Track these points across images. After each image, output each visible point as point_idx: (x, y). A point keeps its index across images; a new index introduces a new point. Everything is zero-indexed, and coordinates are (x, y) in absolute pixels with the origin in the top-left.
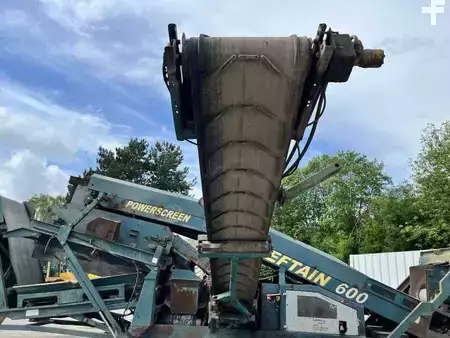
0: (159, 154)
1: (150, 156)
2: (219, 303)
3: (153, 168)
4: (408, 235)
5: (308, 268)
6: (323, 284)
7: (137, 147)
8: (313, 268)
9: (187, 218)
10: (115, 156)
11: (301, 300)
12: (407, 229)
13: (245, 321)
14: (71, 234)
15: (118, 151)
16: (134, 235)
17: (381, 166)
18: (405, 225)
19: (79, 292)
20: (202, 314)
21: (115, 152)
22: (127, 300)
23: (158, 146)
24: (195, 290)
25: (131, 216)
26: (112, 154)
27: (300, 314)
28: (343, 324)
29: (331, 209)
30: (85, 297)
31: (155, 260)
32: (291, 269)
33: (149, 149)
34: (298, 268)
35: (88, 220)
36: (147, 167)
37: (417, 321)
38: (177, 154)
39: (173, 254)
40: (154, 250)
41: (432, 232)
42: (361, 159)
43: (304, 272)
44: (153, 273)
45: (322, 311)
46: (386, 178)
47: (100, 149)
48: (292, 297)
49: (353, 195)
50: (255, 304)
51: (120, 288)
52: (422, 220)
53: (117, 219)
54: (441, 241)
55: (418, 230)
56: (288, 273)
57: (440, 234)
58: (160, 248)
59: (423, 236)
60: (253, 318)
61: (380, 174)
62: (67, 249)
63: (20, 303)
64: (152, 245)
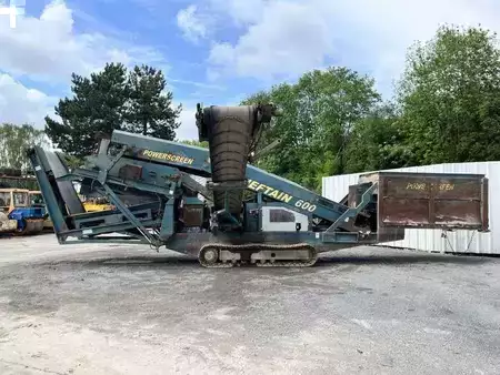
0: (139, 79)
1: (129, 82)
2: (219, 216)
3: (135, 95)
4: (386, 153)
5: (277, 192)
6: (287, 201)
7: (114, 72)
8: (281, 191)
9: (190, 161)
10: (91, 83)
11: (272, 212)
12: (386, 148)
13: (235, 227)
14: (108, 177)
15: (93, 77)
16: (153, 175)
17: (372, 83)
18: (384, 145)
19: (120, 215)
20: (206, 225)
21: (90, 79)
22: (154, 219)
23: (137, 69)
24: (201, 210)
25: (148, 161)
26: (88, 81)
27: (271, 221)
28: (299, 225)
29: (320, 129)
30: (124, 219)
31: (171, 192)
32: (266, 193)
33: (127, 74)
34: (271, 191)
35: (118, 166)
36: (127, 94)
37: (347, 220)
38: (158, 79)
39: (182, 187)
40: (170, 186)
41: (407, 150)
42: (352, 76)
43: (274, 194)
44: (171, 201)
45: (286, 218)
46: (375, 96)
47: (74, 76)
48: (266, 211)
49: (344, 114)
50: (242, 216)
51: (149, 211)
52: (400, 139)
53: (139, 165)
54: (415, 158)
55: (396, 148)
56: (264, 196)
57: (414, 151)
58: (174, 184)
59: (399, 153)
60: (241, 225)
61: (370, 91)
62: (107, 187)
63: (77, 226)
64: (168, 182)
